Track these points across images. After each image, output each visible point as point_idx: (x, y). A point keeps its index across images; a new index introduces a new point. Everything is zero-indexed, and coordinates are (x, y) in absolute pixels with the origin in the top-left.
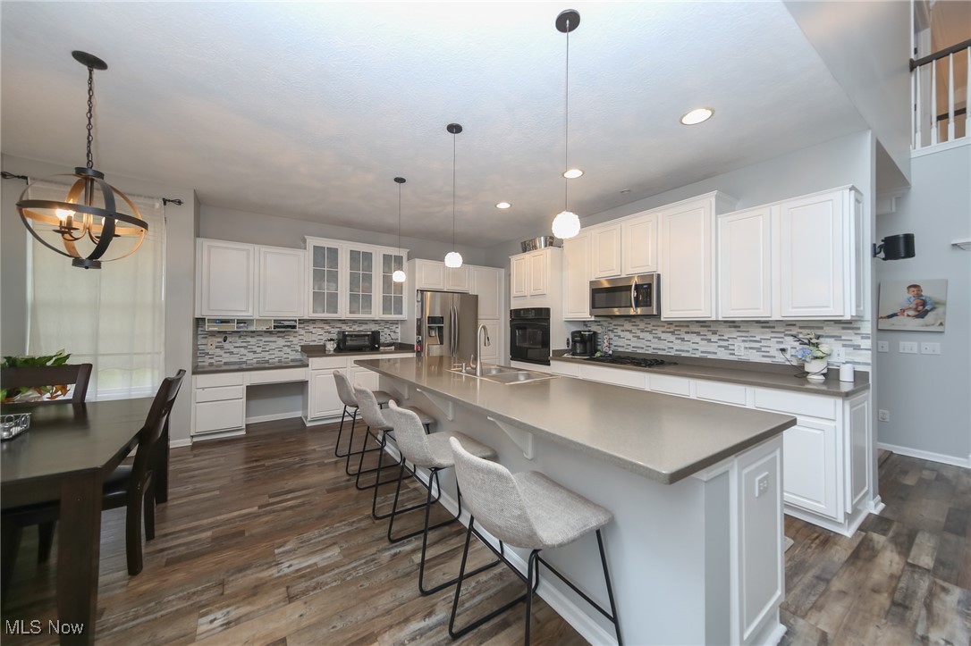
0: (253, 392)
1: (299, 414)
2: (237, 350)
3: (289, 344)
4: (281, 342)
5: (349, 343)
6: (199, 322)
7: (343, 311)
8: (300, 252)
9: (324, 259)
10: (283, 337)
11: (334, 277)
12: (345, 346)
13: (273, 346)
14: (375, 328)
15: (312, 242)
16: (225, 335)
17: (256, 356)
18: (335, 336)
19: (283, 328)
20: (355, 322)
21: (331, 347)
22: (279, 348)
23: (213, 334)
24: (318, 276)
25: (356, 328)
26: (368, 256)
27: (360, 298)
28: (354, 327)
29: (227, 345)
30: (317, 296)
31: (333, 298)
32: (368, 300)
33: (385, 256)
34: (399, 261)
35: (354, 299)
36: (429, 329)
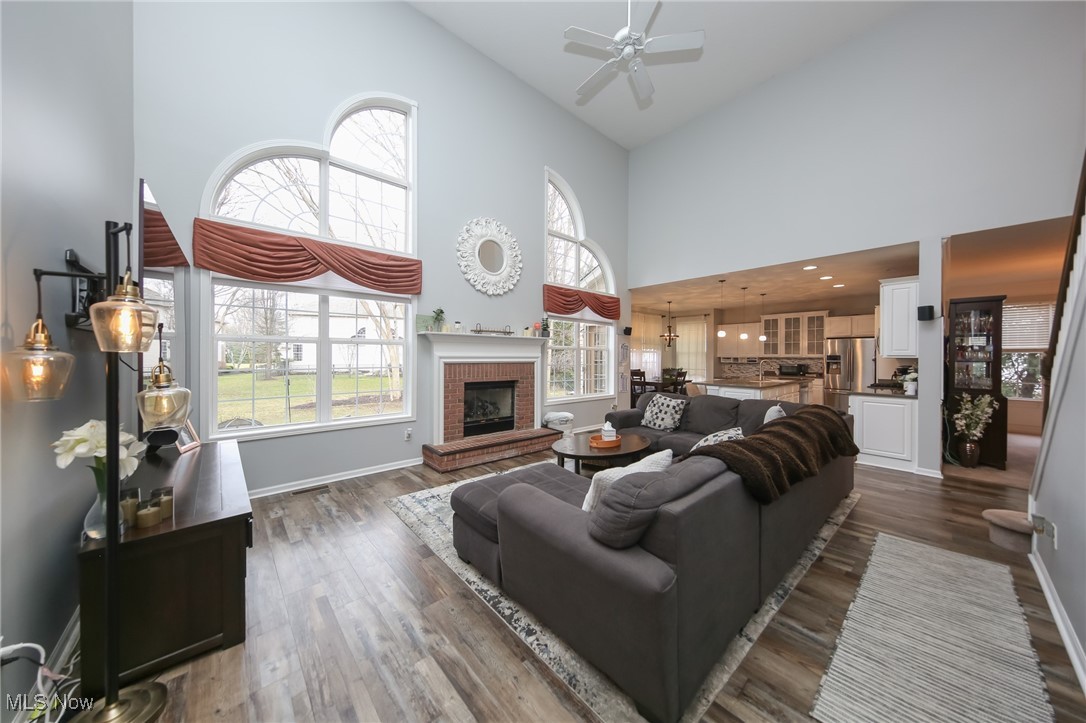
3: (758, 369)
5: (785, 370)
7: (781, 354)
8: (758, 324)
9: (771, 325)
10: (756, 366)
11: (775, 334)
12: (784, 372)
14: (804, 362)
15: (765, 318)
18: (778, 366)
20: (789, 359)
26: (797, 320)
27: (792, 343)
28: (796, 362)
30: (767, 346)
31: (776, 346)
32: (797, 346)
33: (809, 318)
34: (821, 319)
35: (788, 346)
36: (828, 364)
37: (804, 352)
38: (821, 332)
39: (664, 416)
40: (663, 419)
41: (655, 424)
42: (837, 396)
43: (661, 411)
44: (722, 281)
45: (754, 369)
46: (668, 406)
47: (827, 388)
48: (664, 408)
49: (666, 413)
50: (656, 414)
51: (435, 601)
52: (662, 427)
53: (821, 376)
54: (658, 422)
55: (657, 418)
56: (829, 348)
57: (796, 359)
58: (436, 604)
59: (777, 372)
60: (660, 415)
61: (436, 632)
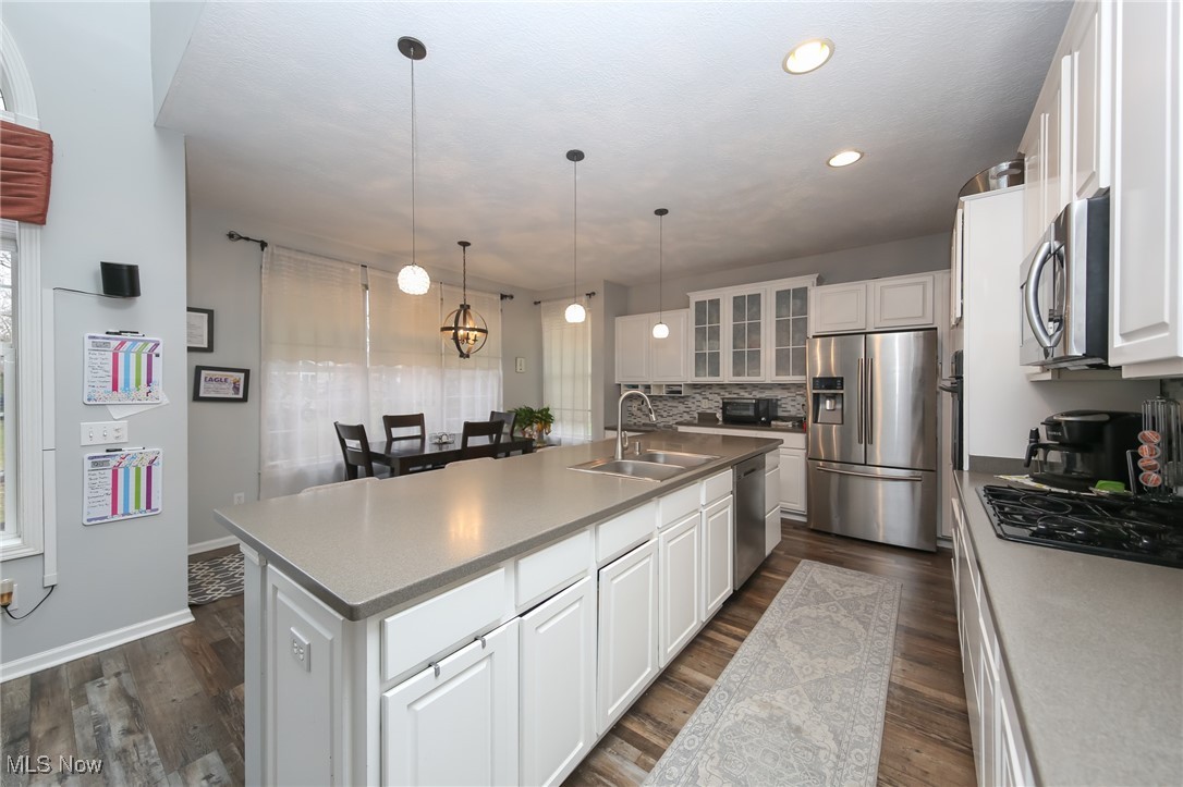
3: (688, 410)
6: (619, 388)
7: (726, 375)
8: (683, 312)
9: (707, 314)
10: (683, 403)
11: (715, 333)
12: (730, 416)
13: (675, 411)
14: (767, 393)
15: (696, 297)
17: (663, 420)
19: (674, 393)
20: (741, 386)
24: (700, 332)
26: (755, 299)
27: (746, 357)
28: (754, 393)
29: (642, 407)
30: (699, 358)
31: (715, 359)
32: (755, 357)
33: (778, 293)
34: (801, 294)
35: (738, 358)
36: (816, 397)
37: (768, 373)
38: (802, 325)
42: (835, 480)
45: (682, 408)
47: (812, 458)
53: (800, 425)
56: (820, 360)
57: (755, 386)
59: (719, 416)
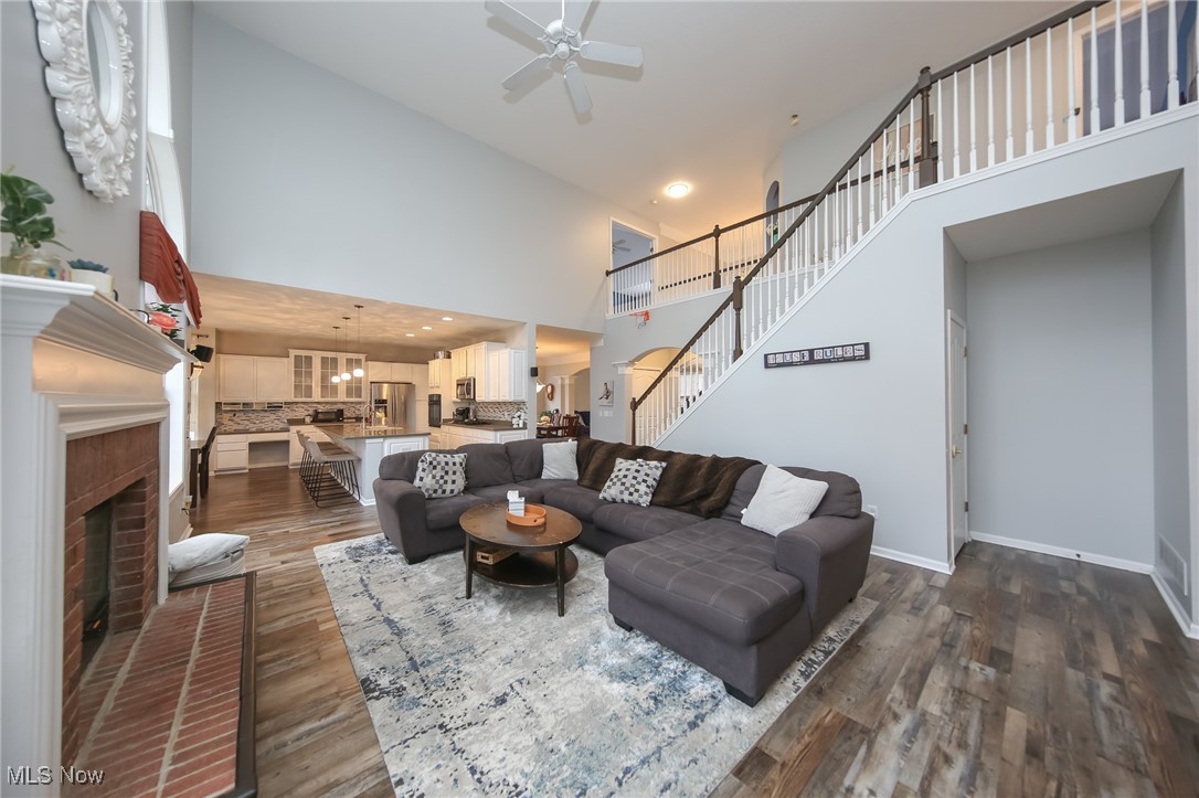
0: (253, 446)
1: (284, 464)
2: (242, 421)
3: (278, 418)
4: (273, 417)
5: (320, 416)
6: (218, 405)
7: (317, 395)
8: (284, 360)
9: (302, 366)
10: (273, 414)
11: (309, 374)
12: (317, 419)
13: (267, 419)
14: (341, 407)
15: (294, 353)
16: (234, 413)
17: (255, 425)
18: (311, 412)
19: (274, 407)
20: (325, 403)
21: (308, 420)
22: (270, 420)
23: (226, 412)
24: (297, 374)
25: (328, 407)
26: (334, 360)
27: (329, 389)
28: (325, 407)
29: (234, 418)
30: (297, 387)
31: (309, 388)
33: (348, 360)
39: (454, 477)
40: (454, 482)
41: (444, 492)
43: (447, 473)
44: (359, 307)
46: (454, 464)
48: (450, 468)
49: (454, 473)
50: (442, 477)
51: (849, 720)
52: (456, 492)
54: (449, 487)
55: (446, 482)
57: (332, 403)
58: (854, 718)
60: (449, 478)
61: (889, 708)
